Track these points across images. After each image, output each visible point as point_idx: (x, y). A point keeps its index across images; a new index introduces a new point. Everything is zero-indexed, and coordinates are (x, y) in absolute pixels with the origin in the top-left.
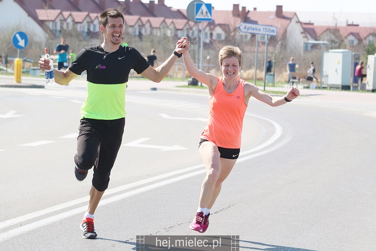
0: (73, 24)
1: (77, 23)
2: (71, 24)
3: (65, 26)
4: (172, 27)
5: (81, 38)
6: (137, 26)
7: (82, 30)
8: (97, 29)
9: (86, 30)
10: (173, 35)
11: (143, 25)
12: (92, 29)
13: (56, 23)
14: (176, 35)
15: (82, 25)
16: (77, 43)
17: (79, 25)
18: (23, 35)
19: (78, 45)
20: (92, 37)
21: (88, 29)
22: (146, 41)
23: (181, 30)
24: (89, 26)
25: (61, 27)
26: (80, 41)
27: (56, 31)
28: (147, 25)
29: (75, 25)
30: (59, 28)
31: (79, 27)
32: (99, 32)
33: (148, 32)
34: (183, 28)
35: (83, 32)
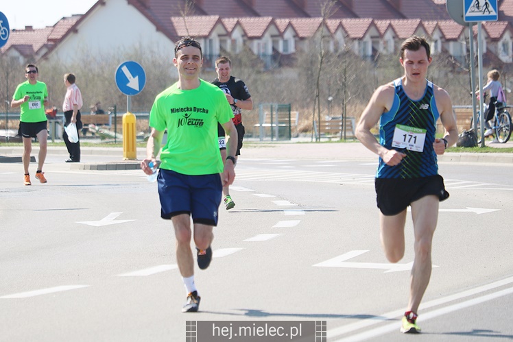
0: (244, 42)
1: (252, 38)
2: (240, 41)
3: (228, 47)
4: (436, 36)
5: (260, 67)
6: (367, 38)
7: (262, 51)
8: (292, 49)
9: (270, 51)
10: (439, 50)
11: (381, 36)
12: (281, 49)
13: (211, 41)
14: (445, 51)
15: (261, 42)
16: (253, 76)
17: (256, 42)
18: (135, 68)
19: (255, 81)
20: (280, 65)
21: (274, 49)
22: (386, 67)
23: (455, 40)
24: (275, 43)
25: (221, 48)
26: (259, 72)
27: (211, 56)
28: (389, 36)
29: (248, 43)
30: (216, 50)
31: (255, 46)
32: (294, 54)
33: (391, 48)
34: (459, 36)
35: (264, 55)
